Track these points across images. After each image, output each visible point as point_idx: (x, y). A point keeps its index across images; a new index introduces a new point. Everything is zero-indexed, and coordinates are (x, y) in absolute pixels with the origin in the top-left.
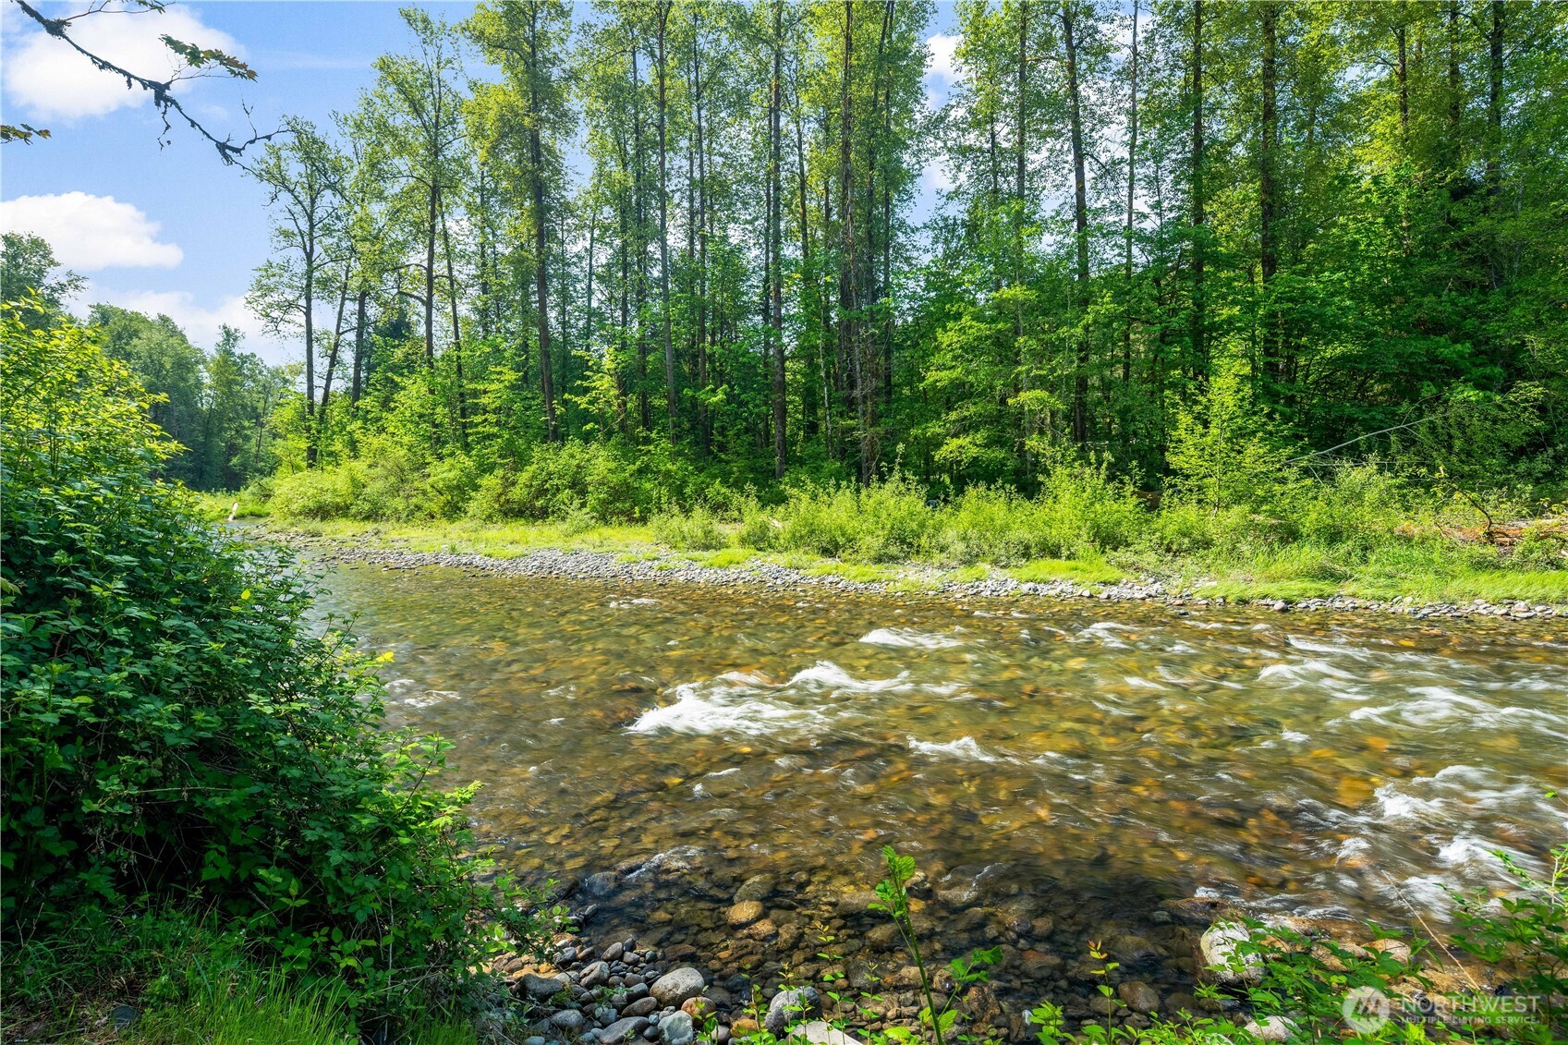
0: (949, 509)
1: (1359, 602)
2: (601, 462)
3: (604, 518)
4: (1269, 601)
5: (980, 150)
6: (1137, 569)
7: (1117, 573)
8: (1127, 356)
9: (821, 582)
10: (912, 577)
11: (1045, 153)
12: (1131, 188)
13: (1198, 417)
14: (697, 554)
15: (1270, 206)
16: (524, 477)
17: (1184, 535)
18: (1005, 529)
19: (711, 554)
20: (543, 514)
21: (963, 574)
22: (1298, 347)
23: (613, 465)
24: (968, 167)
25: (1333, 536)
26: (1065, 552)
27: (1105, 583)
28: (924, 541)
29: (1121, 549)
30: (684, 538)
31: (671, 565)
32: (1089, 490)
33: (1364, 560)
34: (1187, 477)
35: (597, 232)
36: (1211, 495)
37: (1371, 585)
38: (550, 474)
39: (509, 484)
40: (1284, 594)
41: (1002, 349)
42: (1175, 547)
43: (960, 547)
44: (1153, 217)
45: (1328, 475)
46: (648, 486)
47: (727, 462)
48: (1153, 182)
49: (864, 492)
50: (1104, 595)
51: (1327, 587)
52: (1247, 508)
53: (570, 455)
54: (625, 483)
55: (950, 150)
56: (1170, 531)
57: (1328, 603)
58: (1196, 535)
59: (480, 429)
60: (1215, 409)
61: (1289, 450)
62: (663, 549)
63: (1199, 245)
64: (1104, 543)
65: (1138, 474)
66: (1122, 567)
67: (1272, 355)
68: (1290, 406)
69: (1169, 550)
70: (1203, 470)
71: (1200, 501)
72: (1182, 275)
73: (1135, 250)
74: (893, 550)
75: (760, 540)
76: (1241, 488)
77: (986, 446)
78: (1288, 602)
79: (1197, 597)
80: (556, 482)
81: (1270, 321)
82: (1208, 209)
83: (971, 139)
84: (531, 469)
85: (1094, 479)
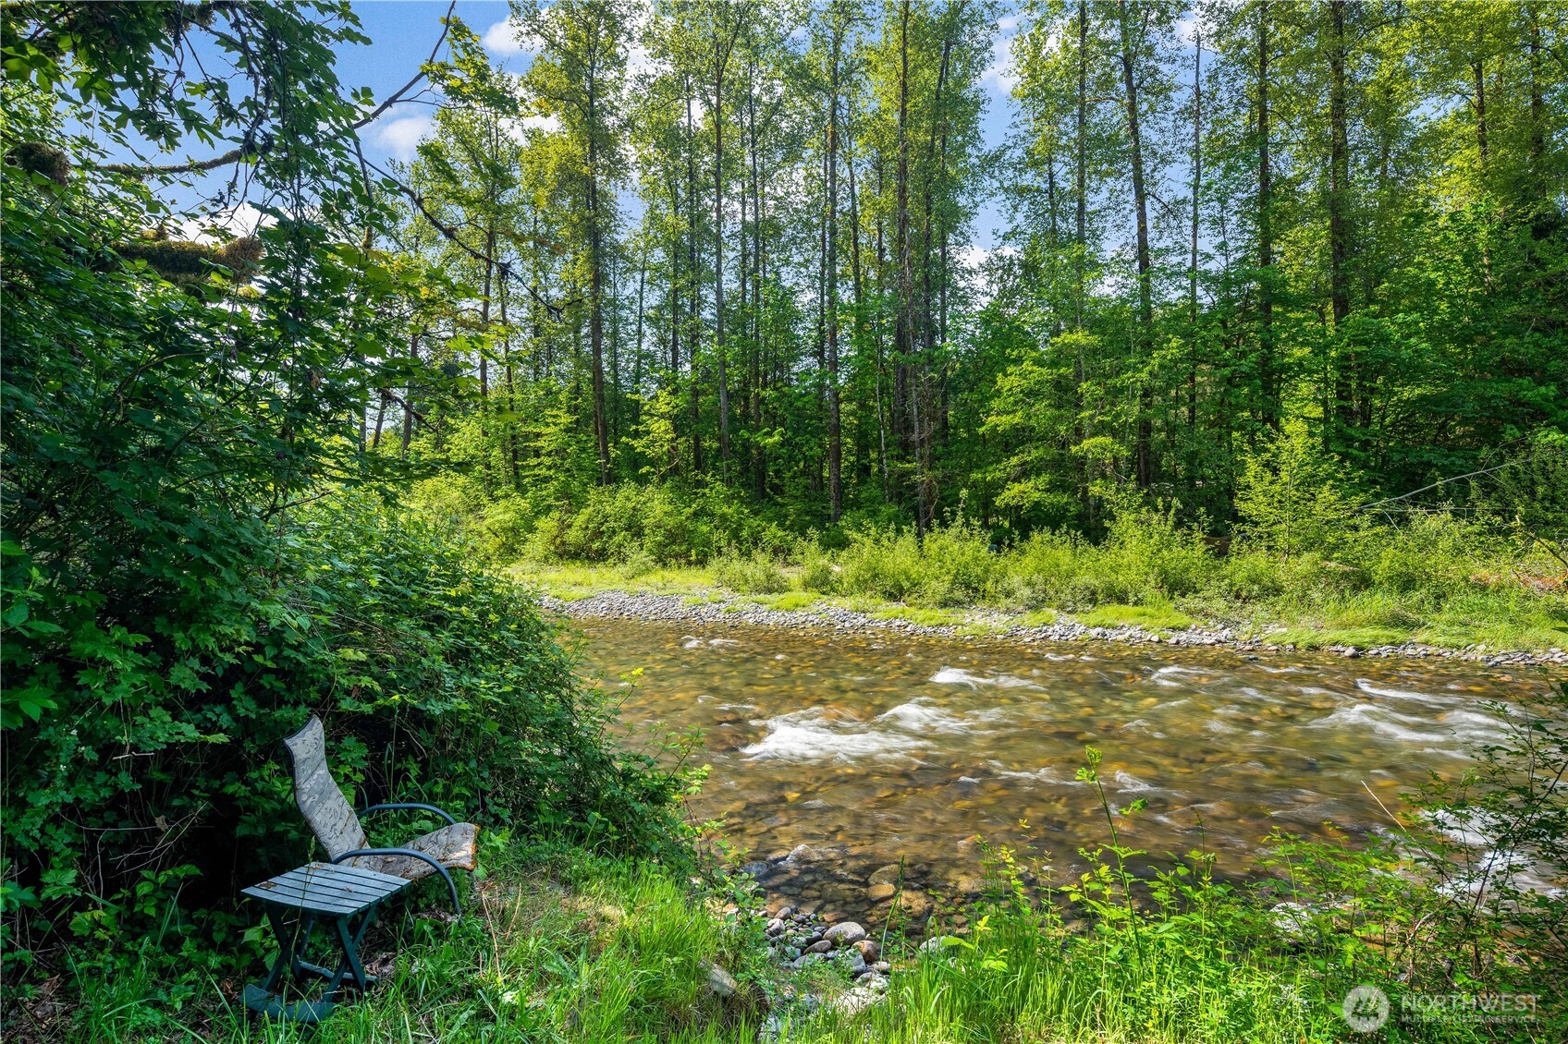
0: (1014, 554)
1: (1431, 650)
2: (657, 504)
3: (662, 561)
4: (1339, 647)
5: (1038, 190)
6: (1206, 615)
7: (1186, 619)
8: (1193, 398)
9: (889, 625)
10: (978, 621)
11: (1105, 194)
12: (1195, 227)
13: (1267, 465)
14: (762, 597)
15: (1341, 246)
16: (580, 519)
17: (1254, 582)
18: (1071, 574)
19: (774, 597)
20: (601, 556)
21: (1029, 618)
22: (1372, 391)
23: (668, 508)
24: (1025, 207)
25: (1406, 583)
26: (1132, 599)
27: (1174, 629)
28: (989, 585)
29: (1190, 595)
30: (746, 581)
31: (738, 607)
32: (1156, 537)
33: (1438, 609)
34: (1256, 524)
35: (647, 274)
36: (1281, 542)
37: (1444, 632)
38: (606, 517)
39: (564, 526)
40: (1354, 640)
41: (1064, 394)
42: (1244, 594)
43: (1027, 592)
44: (1218, 258)
45: (1404, 520)
46: (705, 529)
47: (783, 505)
48: (1219, 222)
49: (927, 536)
50: (1173, 641)
51: (1398, 634)
52: (1318, 555)
53: (625, 497)
54: (681, 526)
55: (1006, 190)
56: (1239, 577)
57: (1400, 651)
58: (1266, 581)
59: (537, 471)
60: (1284, 456)
61: (1361, 497)
62: (726, 592)
63: (1267, 286)
64: (1172, 590)
65: (1206, 520)
66: (1190, 613)
67: (1344, 399)
68: (1365, 450)
69: (1238, 597)
70: (1272, 518)
71: (1269, 548)
72: (1248, 316)
73: (1200, 291)
74: (959, 595)
75: (822, 583)
76: (1311, 534)
77: (1047, 491)
78: (1359, 648)
79: (1267, 643)
80: (612, 524)
81: (1343, 364)
82: (1275, 248)
83: (1028, 179)
84: (586, 512)
85: (1161, 525)
